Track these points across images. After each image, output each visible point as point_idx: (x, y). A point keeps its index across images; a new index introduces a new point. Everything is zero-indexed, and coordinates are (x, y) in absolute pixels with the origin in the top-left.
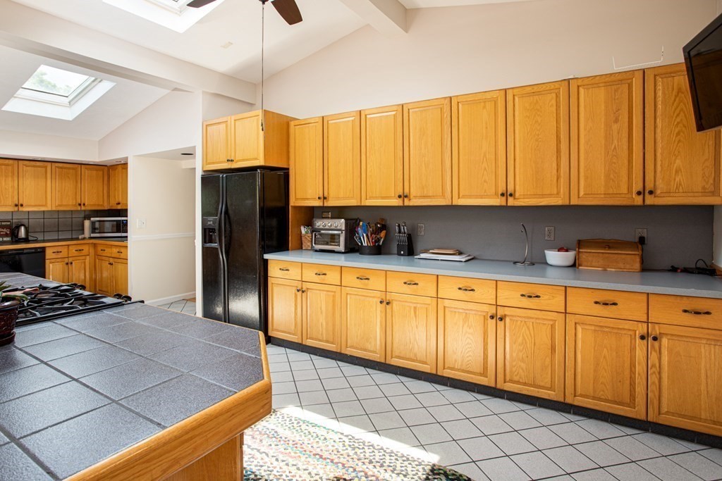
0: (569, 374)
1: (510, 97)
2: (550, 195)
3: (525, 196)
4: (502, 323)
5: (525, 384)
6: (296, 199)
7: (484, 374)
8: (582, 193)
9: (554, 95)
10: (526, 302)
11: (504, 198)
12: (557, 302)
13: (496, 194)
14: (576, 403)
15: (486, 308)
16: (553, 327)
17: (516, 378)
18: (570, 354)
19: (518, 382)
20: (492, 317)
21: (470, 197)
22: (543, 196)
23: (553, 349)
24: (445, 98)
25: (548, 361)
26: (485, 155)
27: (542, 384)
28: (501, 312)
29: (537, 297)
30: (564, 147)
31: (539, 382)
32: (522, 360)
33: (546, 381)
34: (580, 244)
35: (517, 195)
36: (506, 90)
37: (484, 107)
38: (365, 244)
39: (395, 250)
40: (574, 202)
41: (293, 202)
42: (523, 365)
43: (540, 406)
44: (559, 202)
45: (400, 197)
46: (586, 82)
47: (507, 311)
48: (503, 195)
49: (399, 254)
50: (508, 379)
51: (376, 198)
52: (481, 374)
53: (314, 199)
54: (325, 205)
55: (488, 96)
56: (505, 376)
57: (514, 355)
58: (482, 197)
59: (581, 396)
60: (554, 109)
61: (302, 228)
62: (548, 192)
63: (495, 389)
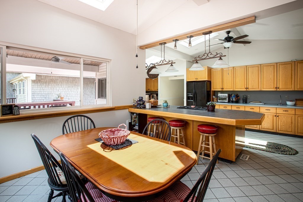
0: (296, 128)
1: (278, 65)
2: (289, 88)
3: (282, 88)
4: (278, 117)
5: (284, 131)
6: (213, 89)
7: (273, 129)
8: (298, 88)
9: (291, 65)
10: (284, 112)
11: (276, 89)
12: (293, 112)
13: (274, 88)
14: (298, 135)
15: (273, 114)
16: (292, 118)
17: (282, 130)
18: (296, 124)
19: (282, 131)
20: (275, 116)
21: (266, 88)
22: (287, 88)
23: (292, 123)
24: (259, 64)
25: (290, 125)
26: (271, 79)
27: (289, 131)
28: (277, 115)
29: (288, 111)
30: (293, 77)
31: (288, 130)
32: (284, 126)
33: (290, 130)
34: (297, 100)
35: (280, 88)
36: (277, 63)
37: (271, 67)
38: (234, 100)
39: (242, 102)
40: (296, 90)
41: (212, 89)
42: (284, 127)
43: (288, 136)
44: (292, 90)
45: (246, 88)
46: (300, 62)
47: (279, 115)
48: (276, 88)
49: (243, 103)
50: (279, 130)
51: (239, 89)
52: (272, 129)
53: (220, 89)
54: (223, 90)
55: (272, 64)
56: (279, 129)
57: (281, 124)
58: (269, 89)
59: (299, 133)
60: (290, 68)
61: (214, 96)
62: (289, 87)
63: (276, 132)
